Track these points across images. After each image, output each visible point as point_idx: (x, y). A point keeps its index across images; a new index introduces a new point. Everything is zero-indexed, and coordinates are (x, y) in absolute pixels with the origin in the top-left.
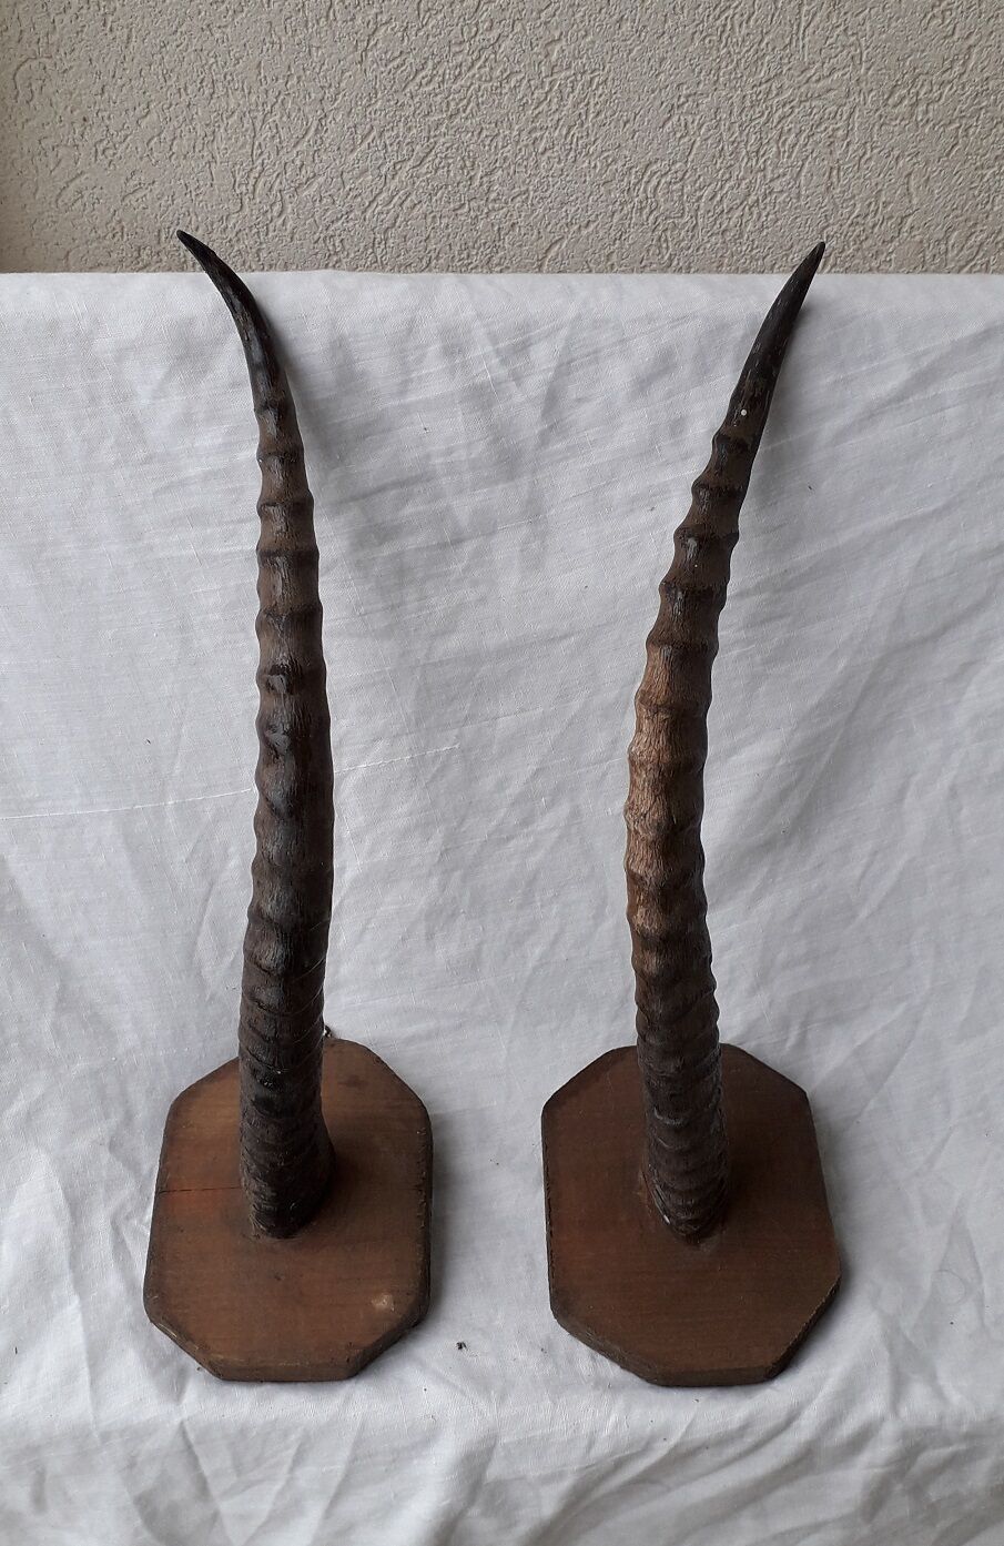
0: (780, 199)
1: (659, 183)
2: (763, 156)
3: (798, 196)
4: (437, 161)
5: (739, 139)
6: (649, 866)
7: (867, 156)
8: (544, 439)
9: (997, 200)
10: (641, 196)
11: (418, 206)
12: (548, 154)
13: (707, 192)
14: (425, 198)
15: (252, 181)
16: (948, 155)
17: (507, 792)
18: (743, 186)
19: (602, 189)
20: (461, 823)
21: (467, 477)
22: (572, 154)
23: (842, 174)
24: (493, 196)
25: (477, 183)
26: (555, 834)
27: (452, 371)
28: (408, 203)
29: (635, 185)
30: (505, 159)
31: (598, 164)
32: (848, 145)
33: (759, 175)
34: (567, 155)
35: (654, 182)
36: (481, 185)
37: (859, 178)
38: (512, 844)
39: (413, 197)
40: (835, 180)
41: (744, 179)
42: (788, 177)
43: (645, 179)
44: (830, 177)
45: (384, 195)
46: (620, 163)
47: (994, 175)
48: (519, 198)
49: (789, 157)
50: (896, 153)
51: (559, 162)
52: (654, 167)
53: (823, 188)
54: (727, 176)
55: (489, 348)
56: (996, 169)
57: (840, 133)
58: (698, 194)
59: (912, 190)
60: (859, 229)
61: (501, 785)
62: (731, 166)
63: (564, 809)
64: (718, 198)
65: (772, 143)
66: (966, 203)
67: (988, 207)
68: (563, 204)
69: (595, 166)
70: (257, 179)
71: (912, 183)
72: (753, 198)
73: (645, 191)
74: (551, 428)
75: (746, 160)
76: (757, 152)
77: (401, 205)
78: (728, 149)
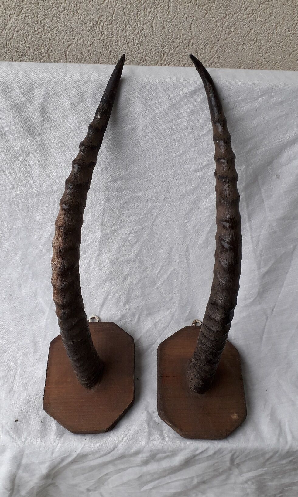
0: (147, 32)
1: (103, 24)
2: (139, 15)
3: (153, 31)
4: (24, 14)
5: (130, 9)
6: (57, 281)
7: (176, 17)
9: (222, 34)
10: (98, 29)
11: (20, 31)
12: (63, 12)
13: (121, 29)
14: (22, 28)
16: (204, 17)
18: (133, 27)
19: (84, 26)
21: (17, 135)
22: (72, 13)
23: (167, 23)
24: (46, 28)
25: (39, 23)
27: (6, 99)
28: (16, 30)
29: (95, 25)
30: (48, 14)
31: (82, 17)
32: (169, 12)
33: (139, 23)
34: (70, 13)
35: (102, 24)
36: (41, 24)
37: (173, 25)
38: (45, 257)
39: (18, 27)
40: (165, 25)
41: (133, 24)
42: (148, 24)
43: (99, 23)
44: (163, 24)
45: (7, 26)
46: (89, 17)
47: (221, 25)
48: (55, 29)
49: (148, 16)
50: (186, 16)
51: (67, 16)
52: (101, 19)
53: (161, 28)
54: (127, 23)
55: (18, 91)
56: (221, 23)
57: (166, 8)
58: (118, 29)
59: (192, 30)
60: (174, 44)
62: (128, 19)
64: (125, 31)
65: (142, 11)
66: (211, 35)
67: (219, 37)
68: (71, 31)
69: (80, 18)
71: (192, 27)
72: (137, 31)
73: (99, 28)
75: (133, 17)
76: (137, 14)
77: (14, 30)
78: (127, 13)
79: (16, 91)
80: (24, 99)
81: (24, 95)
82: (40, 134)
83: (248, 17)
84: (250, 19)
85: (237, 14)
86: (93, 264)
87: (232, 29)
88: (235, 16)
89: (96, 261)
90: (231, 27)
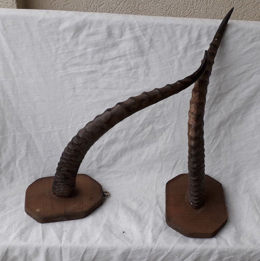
0: (197, 14)
1: (172, 9)
2: (193, 5)
4: (128, 2)
5: (189, 1)
7: (214, 6)
8: (149, 49)
9: (240, 16)
10: (169, 12)
11: (124, 11)
12: (151, 2)
13: (182, 12)
14: (125, 9)
15: (90, 4)
16: (230, 7)
17: (139, 123)
18: (189, 11)
19: (161, 10)
20: (129, 130)
21: (133, 56)
22: (155, 2)
23: (209, 9)
24: (139, 10)
26: (149, 132)
28: (122, 11)
29: (168, 9)
30: (142, 2)
31: (161, 5)
32: (210, 3)
33: (193, 9)
34: (154, 2)
35: (171, 9)
36: (137, 8)
37: (212, 10)
38: (139, 134)
39: (123, 9)
40: (207, 10)
41: (189, 9)
42: (198, 9)
43: (170, 8)
44: (206, 10)
45: (117, 8)
46: (165, 5)
47: (239, 11)
48: (144, 11)
49: (199, 5)
50: (220, 5)
51: (153, 4)
52: (172, 6)
53: (205, 12)
54: (186, 9)
55: (139, 29)
56: (239, 10)
58: (180, 12)
59: (223, 13)
61: (138, 122)
62: (187, 6)
63: (151, 127)
64: (184, 13)
65: (195, 2)
66: (233, 17)
67: (238, 18)
68: (153, 12)
69: (160, 5)
70: (91, 3)
71: (223, 12)
72: (191, 13)
73: (170, 11)
74: (151, 46)
75: (190, 5)
76: (192, 4)
77: (120, 11)
78: (187, 3)
79: (137, 29)
80: (141, 34)
81: (142, 32)
82: (147, 55)
83: (254, 7)
84: (255, 8)
85: (248, 5)
86: (169, 138)
87: (245, 14)
88: (247, 6)
89: (172, 136)
90: (245, 12)
